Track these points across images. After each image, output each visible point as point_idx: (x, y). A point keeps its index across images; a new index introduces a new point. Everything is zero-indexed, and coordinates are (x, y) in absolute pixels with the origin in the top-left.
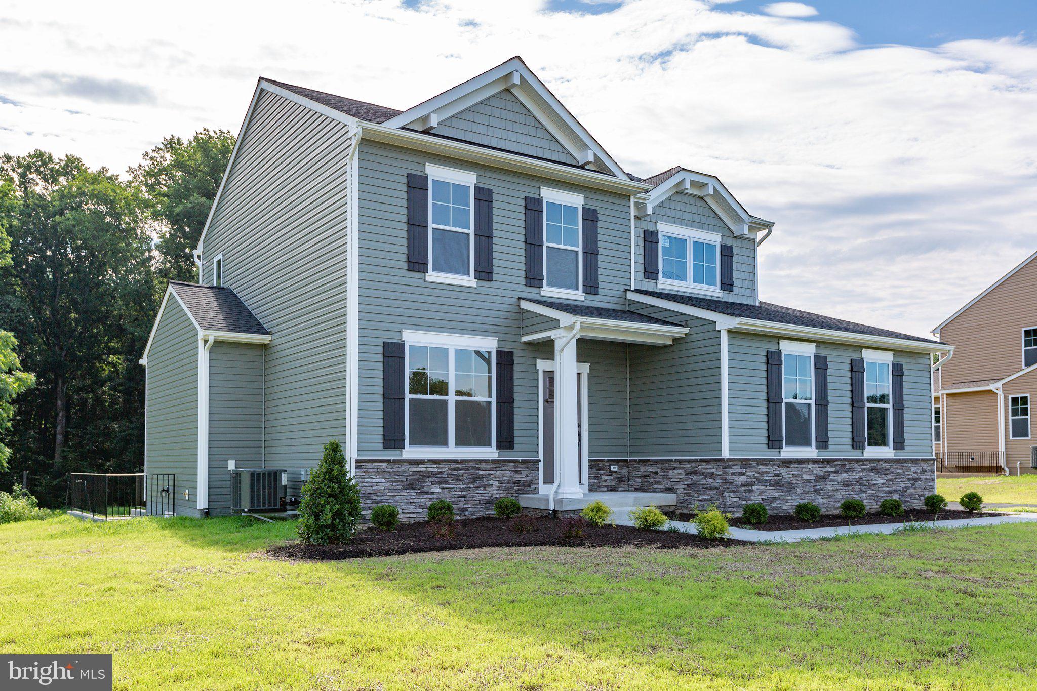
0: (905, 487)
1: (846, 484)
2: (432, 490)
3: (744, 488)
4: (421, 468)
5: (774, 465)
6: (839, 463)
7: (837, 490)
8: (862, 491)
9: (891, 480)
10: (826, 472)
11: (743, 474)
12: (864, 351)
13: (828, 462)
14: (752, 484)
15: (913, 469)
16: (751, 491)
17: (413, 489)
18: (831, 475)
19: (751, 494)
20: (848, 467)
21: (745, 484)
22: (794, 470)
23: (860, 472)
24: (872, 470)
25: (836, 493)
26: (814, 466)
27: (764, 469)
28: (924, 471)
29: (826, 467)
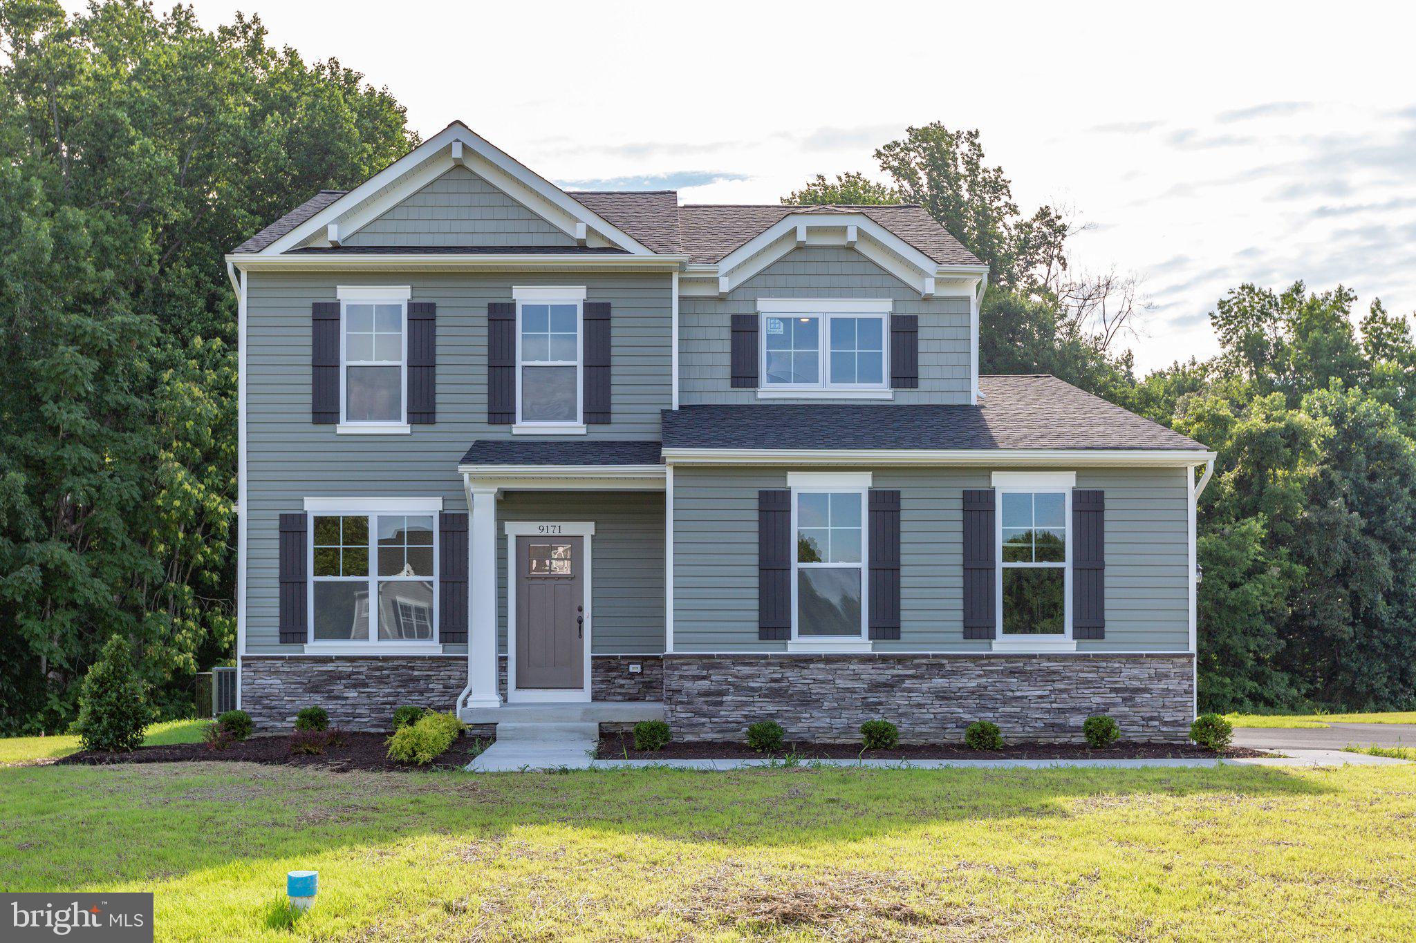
0: (1104, 704)
1: (943, 696)
2: (346, 695)
3: (703, 699)
4: (330, 667)
5: (769, 664)
6: (924, 661)
7: (920, 706)
8: (984, 708)
9: (1062, 691)
10: (893, 676)
11: (704, 678)
12: (995, 475)
13: (901, 660)
14: (721, 693)
15: (1126, 673)
16: (721, 703)
17: (317, 692)
18: (907, 681)
19: (720, 708)
20: (948, 668)
21: (707, 693)
22: (817, 671)
23: (980, 676)
24: (1012, 672)
25: (915, 711)
26: (863, 667)
27: (746, 670)
28: (1160, 676)
29: (894, 668)
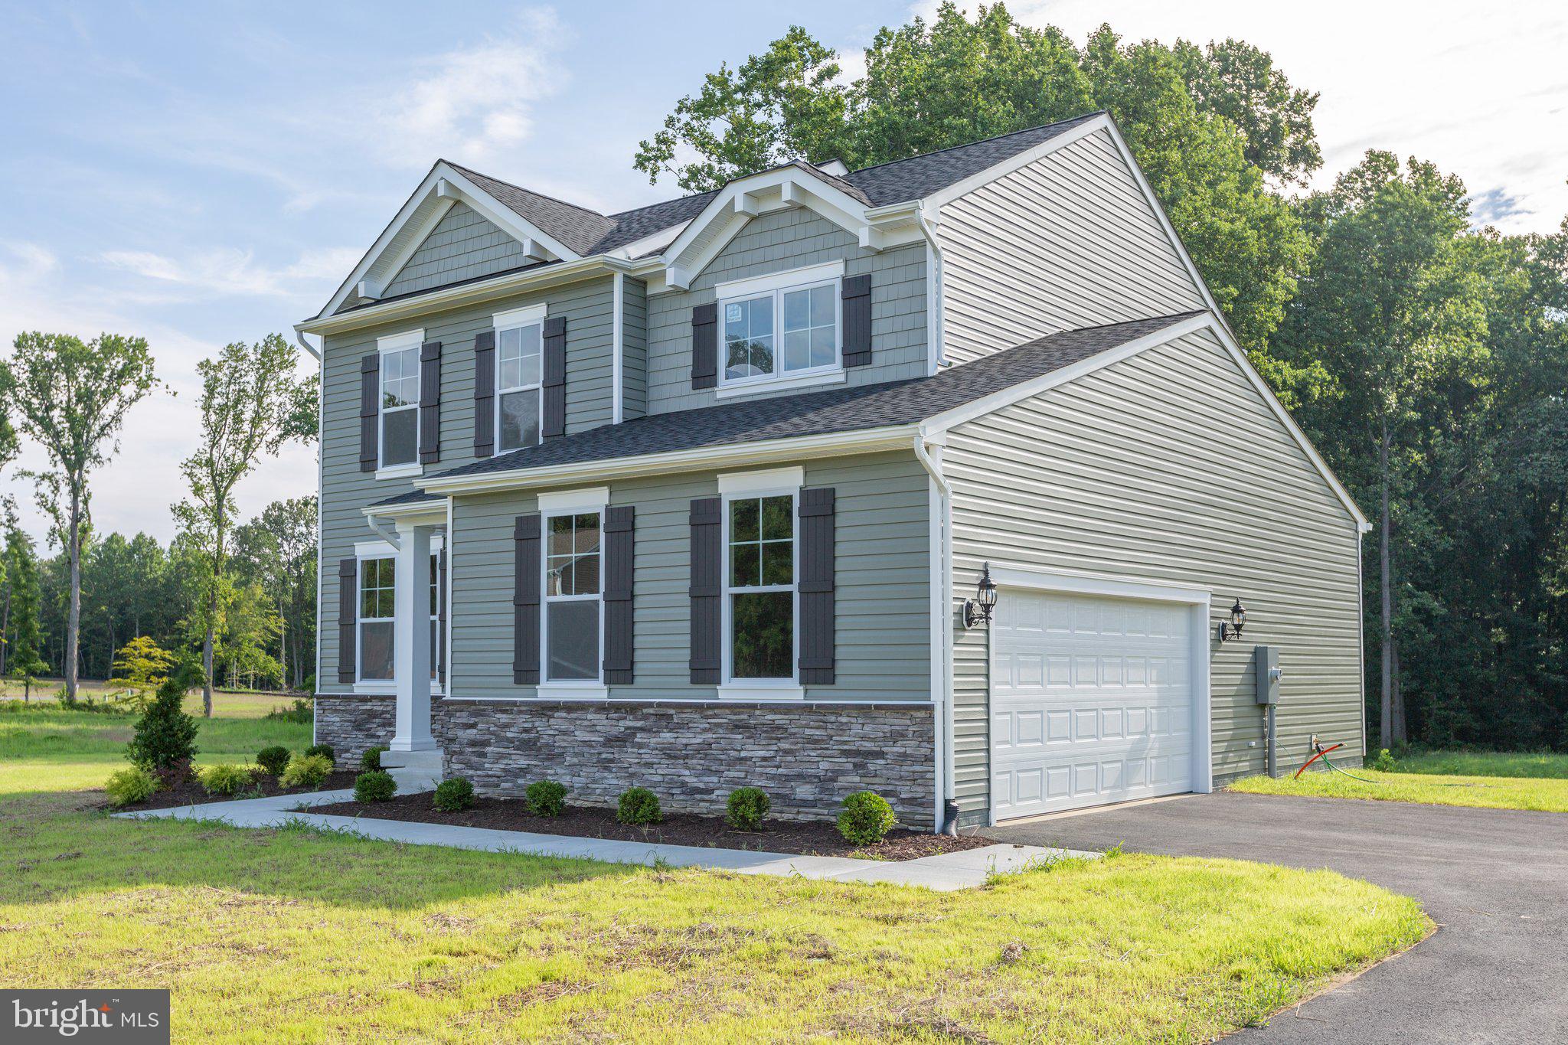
0: (833, 771)
1: (670, 754)
2: (378, 734)
3: (470, 750)
4: (368, 706)
5: (521, 712)
6: (651, 711)
7: (649, 765)
8: (708, 771)
9: (787, 752)
10: (627, 728)
11: (473, 726)
12: (722, 479)
13: (633, 709)
14: (485, 743)
15: (856, 729)
16: (483, 755)
17: (361, 730)
18: (638, 735)
19: (485, 760)
20: (675, 720)
21: (473, 743)
22: (559, 721)
23: (705, 730)
24: (736, 727)
25: (644, 771)
26: (598, 716)
27: (504, 718)
28: (897, 736)
29: (625, 718)
